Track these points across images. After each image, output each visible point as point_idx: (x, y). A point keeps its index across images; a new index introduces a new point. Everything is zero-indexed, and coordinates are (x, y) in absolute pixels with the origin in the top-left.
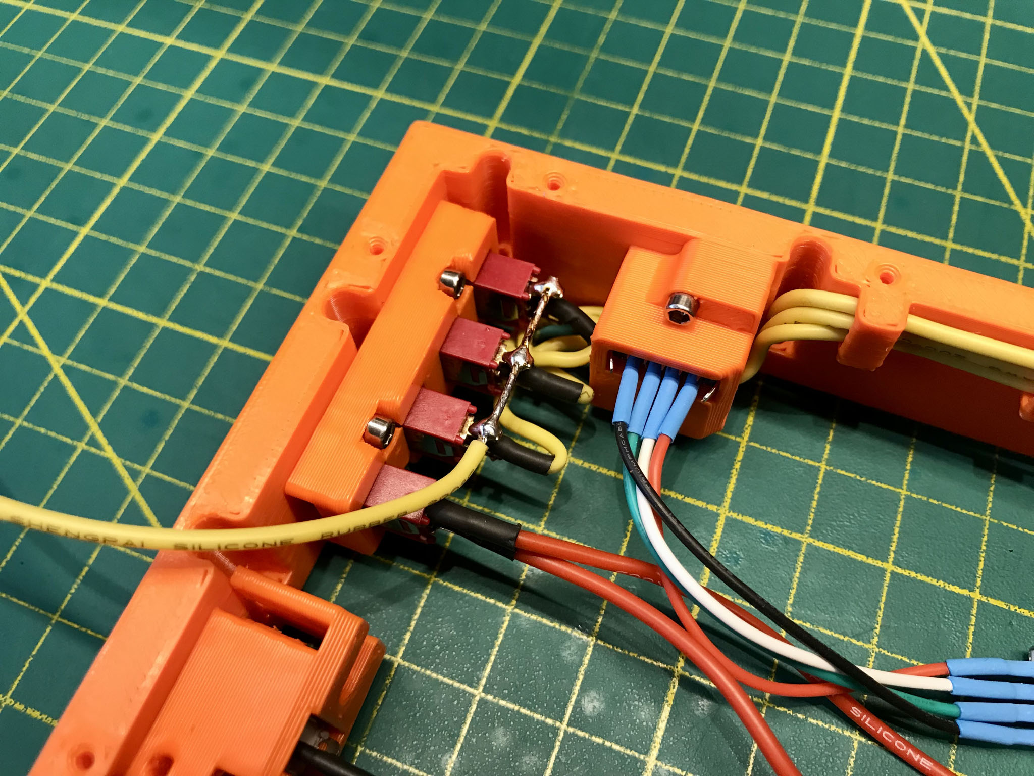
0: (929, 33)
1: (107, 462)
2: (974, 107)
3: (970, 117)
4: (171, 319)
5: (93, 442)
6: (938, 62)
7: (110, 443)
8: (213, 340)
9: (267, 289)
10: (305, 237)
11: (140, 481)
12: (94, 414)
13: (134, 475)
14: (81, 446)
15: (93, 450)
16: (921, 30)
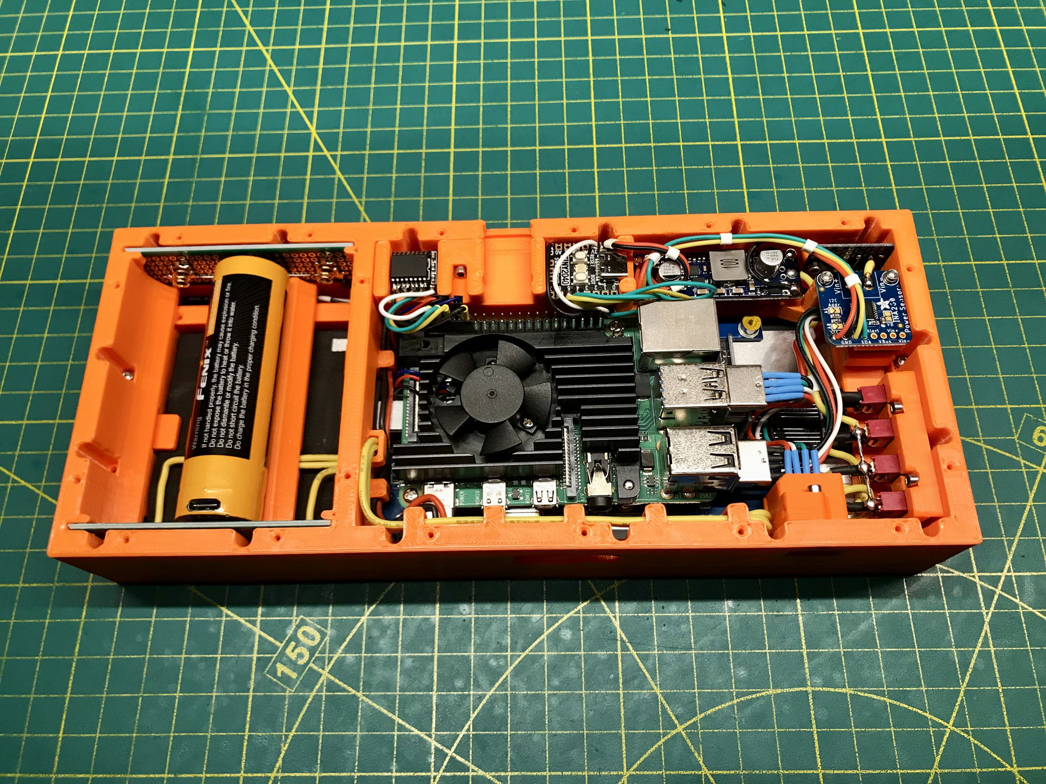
0: (340, 169)
1: (24, 487)
2: (364, 203)
3: (362, 209)
4: (27, 420)
5: (14, 481)
6: (345, 183)
7: (21, 479)
8: (51, 422)
9: (67, 392)
10: (77, 363)
11: (42, 489)
12: (10, 470)
13: (38, 488)
14: (10, 485)
15: (16, 484)
16: (336, 167)
